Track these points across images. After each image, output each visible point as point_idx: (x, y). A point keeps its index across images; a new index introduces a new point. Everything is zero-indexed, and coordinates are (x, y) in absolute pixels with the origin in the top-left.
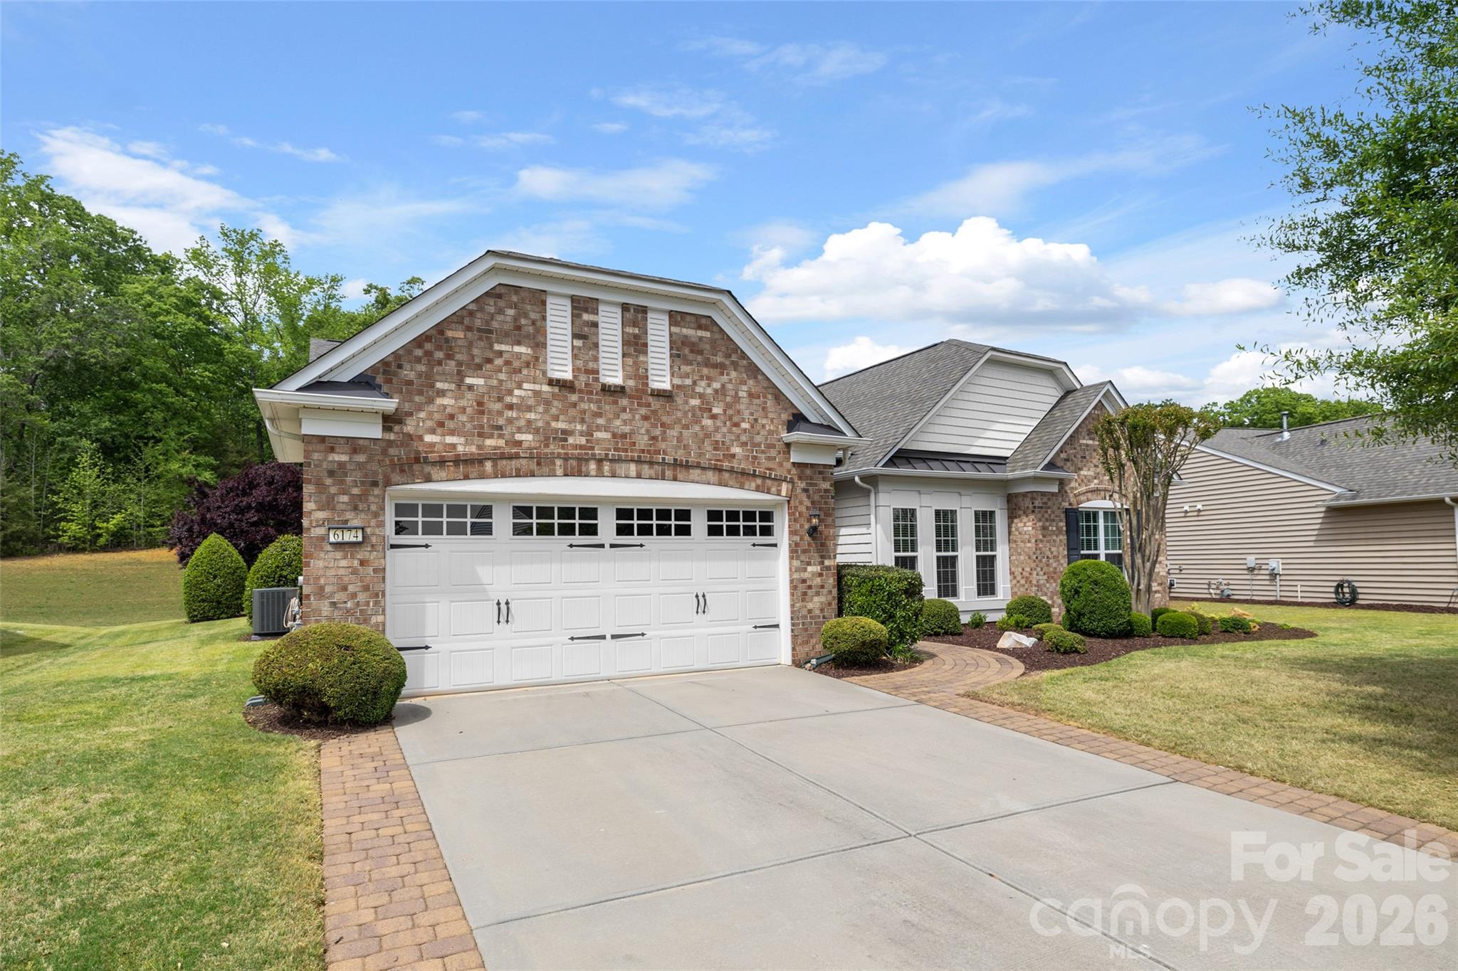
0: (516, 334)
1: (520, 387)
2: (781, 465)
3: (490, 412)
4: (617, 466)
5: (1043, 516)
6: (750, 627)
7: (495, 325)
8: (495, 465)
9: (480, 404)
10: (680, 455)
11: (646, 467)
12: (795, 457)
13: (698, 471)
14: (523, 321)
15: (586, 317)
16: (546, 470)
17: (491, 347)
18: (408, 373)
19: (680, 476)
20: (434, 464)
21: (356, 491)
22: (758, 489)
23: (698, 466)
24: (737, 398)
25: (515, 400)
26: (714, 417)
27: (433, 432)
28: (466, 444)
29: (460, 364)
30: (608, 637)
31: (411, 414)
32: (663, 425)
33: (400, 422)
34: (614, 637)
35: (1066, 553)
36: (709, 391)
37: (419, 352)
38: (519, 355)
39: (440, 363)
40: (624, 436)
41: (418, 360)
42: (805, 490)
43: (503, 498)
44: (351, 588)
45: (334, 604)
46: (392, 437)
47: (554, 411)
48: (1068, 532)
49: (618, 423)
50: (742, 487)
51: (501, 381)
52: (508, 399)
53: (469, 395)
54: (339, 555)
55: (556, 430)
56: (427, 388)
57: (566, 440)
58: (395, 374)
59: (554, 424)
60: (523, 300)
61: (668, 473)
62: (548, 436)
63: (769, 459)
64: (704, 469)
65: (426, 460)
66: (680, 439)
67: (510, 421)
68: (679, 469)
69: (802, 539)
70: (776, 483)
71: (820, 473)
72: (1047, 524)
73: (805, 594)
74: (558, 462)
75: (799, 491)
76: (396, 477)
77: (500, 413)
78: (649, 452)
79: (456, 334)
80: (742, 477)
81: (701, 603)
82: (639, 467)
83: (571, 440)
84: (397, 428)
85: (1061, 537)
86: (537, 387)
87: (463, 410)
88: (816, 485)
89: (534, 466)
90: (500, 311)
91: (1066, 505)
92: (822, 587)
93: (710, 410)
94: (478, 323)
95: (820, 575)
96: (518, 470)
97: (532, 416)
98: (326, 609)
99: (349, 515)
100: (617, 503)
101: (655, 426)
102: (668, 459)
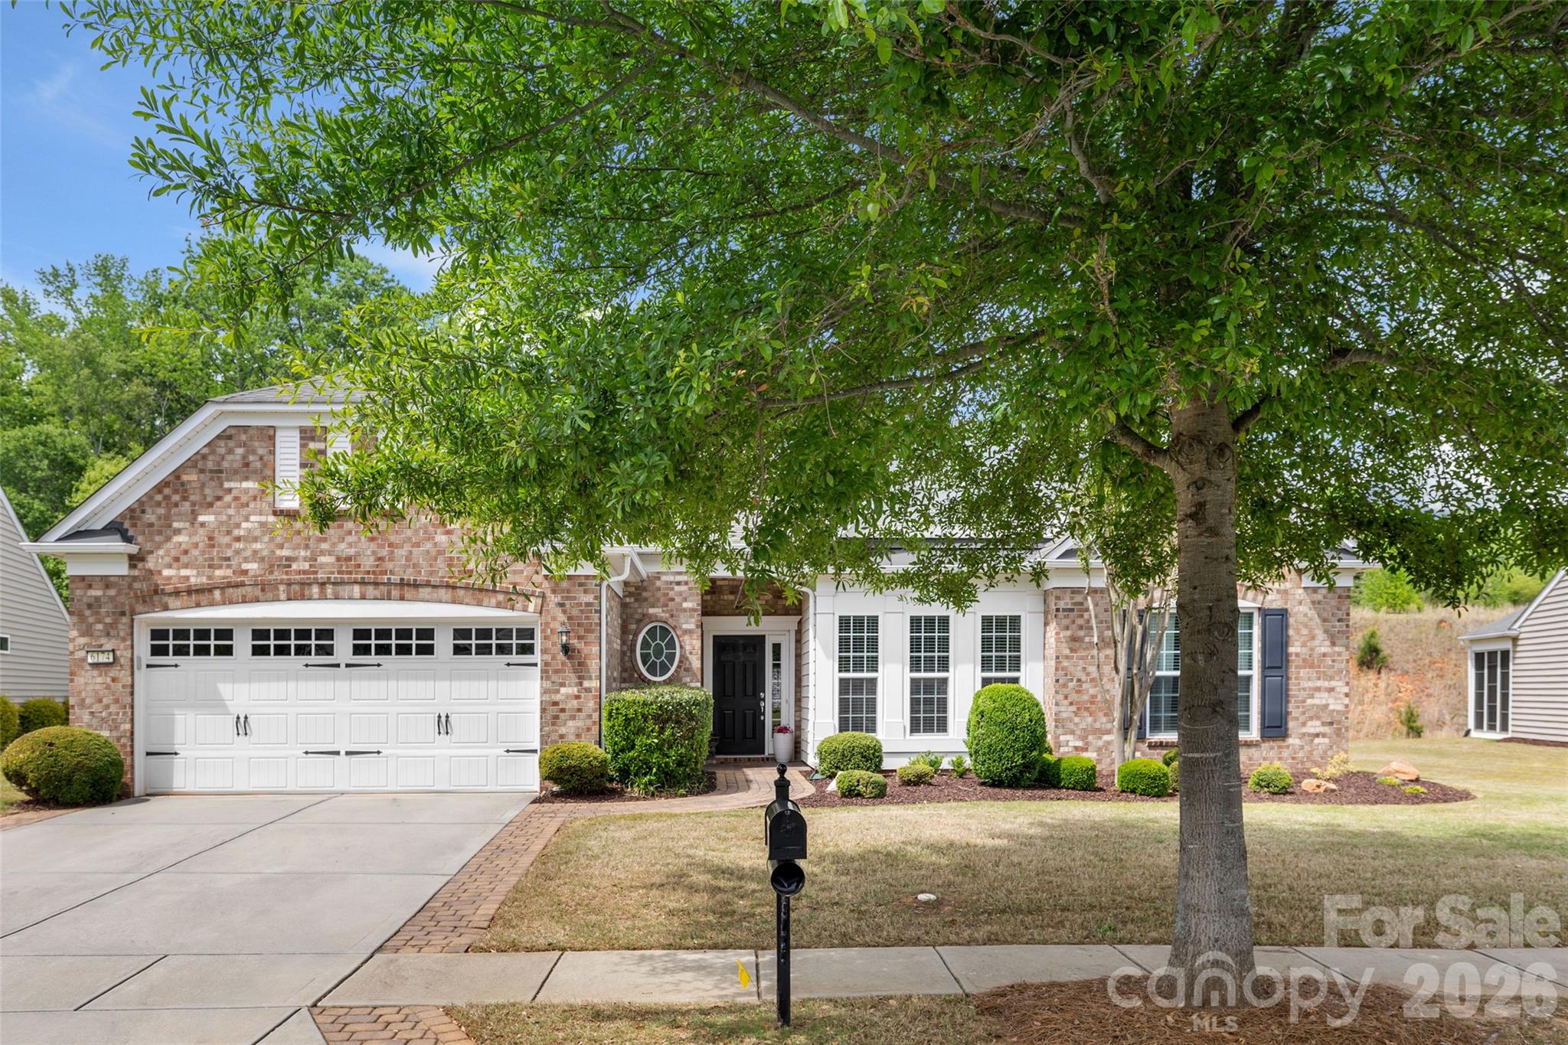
0: (245, 470)
1: (247, 520)
2: (529, 578)
3: (220, 545)
4: (340, 588)
5: (1073, 622)
6: (502, 751)
7: (225, 465)
8: (223, 594)
9: (211, 538)
10: (409, 576)
11: (371, 588)
13: (428, 590)
14: (251, 458)
15: (312, 446)
16: (270, 595)
17: (221, 485)
18: (150, 517)
19: (407, 595)
20: (170, 594)
21: (108, 620)
22: (499, 605)
23: (428, 584)
25: (242, 533)
26: (449, 533)
27: (170, 566)
28: (198, 575)
29: (193, 504)
30: (343, 753)
31: (152, 552)
32: (391, 545)
33: (143, 559)
34: (348, 753)
37: (159, 498)
38: (246, 491)
39: (176, 505)
40: (349, 559)
41: (159, 504)
42: (561, 605)
43: (242, 622)
44: (105, 701)
45: (92, 713)
46: (136, 573)
47: (279, 540)
49: (343, 546)
50: (479, 604)
51: (229, 517)
52: (236, 532)
53: (201, 531)
54: (95, 673)
55: (281, 558)
56: (166, 529)
57: (290, 566)
58: (139, 518)
59: (279, 552)
60: (251, 438)
61: (395, 593)
62: (273, 564)
63: (514, 573)
64: (435, 587)
65: (163, 592)
66: (408, 559)
67: (237, 552)
68: (407, 588)
69: (553, 658)
70: (522, 598)
71: (580, 585)
72: (1081, 633)
73: (556, 717)
74: (282, 588)
75: (552, 605)
76: (139, 608)
77: (229, 546)
78: (374, 573)
79: (191, 477)
80: (479, 593)
81: (444, 724)
82: (364, 588)
83: (294, 566)
84: (140, 565)
86: (263, 519)
87: (196, 545)
88: (575, 598)
89: (258, 592)
90: (230, 451)
92: (579, 710)
94: (210, 465)
95: (577, 697)
96: (244, 596)
97: (258, 546)
98: (86, 718)
99: (103, 640)
100: (351, 624)
101: (382, 546)
102: (395, 579)
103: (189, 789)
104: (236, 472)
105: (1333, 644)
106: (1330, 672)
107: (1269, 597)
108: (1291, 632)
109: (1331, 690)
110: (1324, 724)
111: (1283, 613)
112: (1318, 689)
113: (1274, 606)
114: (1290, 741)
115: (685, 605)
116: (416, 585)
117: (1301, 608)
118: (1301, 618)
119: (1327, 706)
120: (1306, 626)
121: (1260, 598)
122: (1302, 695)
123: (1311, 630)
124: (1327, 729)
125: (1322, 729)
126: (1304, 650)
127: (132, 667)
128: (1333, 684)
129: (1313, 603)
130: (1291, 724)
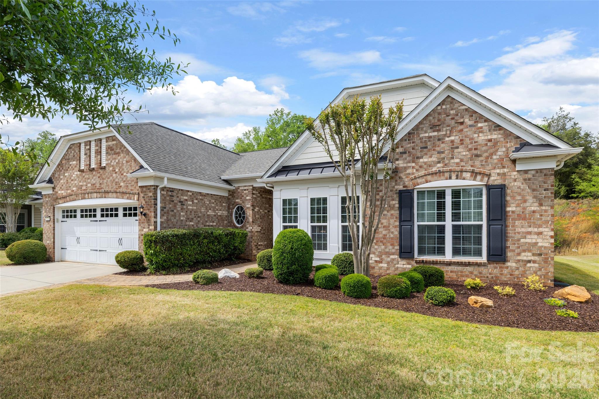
0: (74, 158)
1: (74, 174)
2: (135, 188)
7: (70, 156)
9: (67, 181)
10: (107, 189)
11: (98, 194)
12: (140, 184)
14: (75, 154)
15: (87, 147)
16: (78, 198)
17: (69, 163)
18: (56, 175)
20: (60, 199)
21: (49, 207)
22: (128, 198)
24: (123, 164)
26: (116, 173)
27: (60, 190)
28: (65, 192)
29: (64, 170)
30: (98, 250)
31: (56, 186)
33: (55, 189)
35: (397, 223)
36: (115, 163)
37: (58, 169)
38: (74, 165)
39: (61, 171)
40: (94, 184)
41: (58, 171)
42: (144, 197)
44: (49, 232)
45: (47, 236)
46: (53, 193)
47: (80, 180)
48: (400, 208)
49: (93, 180)
50: (123, 198)
51: (71, 173)
52: (72, 178)
53: (65, 179)
54: (47, 224)
55: (80, 186)
56: (59, 179)
57: (82, 188)
58: (54, 176)
59: (80, 184)
60: (75, 147)
62: (79, 188)
63: (132, 186)
64: (112, 192)
66: (107, 183)
67: (72, 184)
68: (106, 194)
69: (142, 218)
70: (133, 195)
71: (149, 189)
73: (142, 240)
74: (80, 195)
75: (141, 197)
77: (70, 183)
78: (99, 189)
79: (64, 161)
80: (122, 194)
84: (54, 191)
85: (393, 212)
86: (77, 173)
87: (64, 183)
88: (147, 194)
89: (75, 197)
90: (71, 152)
91: (401, 187)
93: (115, 170)
94: (67, 157)
97: (76, 182)
99: (48, 214)
100: (100, 207)
101: (101, 179)
102: (103, 190)
103: (69, 260)
104: (72, 159)
105: (541, 205)
106: (539, 222)
107: (492, 178)
108: (508, 198)
109: (540, 233)
110: (534, 255)
111: (502, 188)
112: (530, 233)
113: (496, 183)
114: (509, 264)
115: (247, 198)
116: (108, 192)
117: (516, 184)
118: (516, 190)
119: (536, 243)
120: (519, 194)
121: (486, 179)
122: (517, 236)
123: (523, 197)
124: (536, 258)
125: (533, 258)
126: (518, 209)
127: (54, 222)
128: (541, 230)
129: (525, 180)
130: (509, 254)
